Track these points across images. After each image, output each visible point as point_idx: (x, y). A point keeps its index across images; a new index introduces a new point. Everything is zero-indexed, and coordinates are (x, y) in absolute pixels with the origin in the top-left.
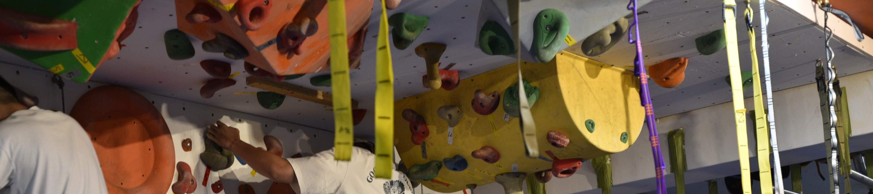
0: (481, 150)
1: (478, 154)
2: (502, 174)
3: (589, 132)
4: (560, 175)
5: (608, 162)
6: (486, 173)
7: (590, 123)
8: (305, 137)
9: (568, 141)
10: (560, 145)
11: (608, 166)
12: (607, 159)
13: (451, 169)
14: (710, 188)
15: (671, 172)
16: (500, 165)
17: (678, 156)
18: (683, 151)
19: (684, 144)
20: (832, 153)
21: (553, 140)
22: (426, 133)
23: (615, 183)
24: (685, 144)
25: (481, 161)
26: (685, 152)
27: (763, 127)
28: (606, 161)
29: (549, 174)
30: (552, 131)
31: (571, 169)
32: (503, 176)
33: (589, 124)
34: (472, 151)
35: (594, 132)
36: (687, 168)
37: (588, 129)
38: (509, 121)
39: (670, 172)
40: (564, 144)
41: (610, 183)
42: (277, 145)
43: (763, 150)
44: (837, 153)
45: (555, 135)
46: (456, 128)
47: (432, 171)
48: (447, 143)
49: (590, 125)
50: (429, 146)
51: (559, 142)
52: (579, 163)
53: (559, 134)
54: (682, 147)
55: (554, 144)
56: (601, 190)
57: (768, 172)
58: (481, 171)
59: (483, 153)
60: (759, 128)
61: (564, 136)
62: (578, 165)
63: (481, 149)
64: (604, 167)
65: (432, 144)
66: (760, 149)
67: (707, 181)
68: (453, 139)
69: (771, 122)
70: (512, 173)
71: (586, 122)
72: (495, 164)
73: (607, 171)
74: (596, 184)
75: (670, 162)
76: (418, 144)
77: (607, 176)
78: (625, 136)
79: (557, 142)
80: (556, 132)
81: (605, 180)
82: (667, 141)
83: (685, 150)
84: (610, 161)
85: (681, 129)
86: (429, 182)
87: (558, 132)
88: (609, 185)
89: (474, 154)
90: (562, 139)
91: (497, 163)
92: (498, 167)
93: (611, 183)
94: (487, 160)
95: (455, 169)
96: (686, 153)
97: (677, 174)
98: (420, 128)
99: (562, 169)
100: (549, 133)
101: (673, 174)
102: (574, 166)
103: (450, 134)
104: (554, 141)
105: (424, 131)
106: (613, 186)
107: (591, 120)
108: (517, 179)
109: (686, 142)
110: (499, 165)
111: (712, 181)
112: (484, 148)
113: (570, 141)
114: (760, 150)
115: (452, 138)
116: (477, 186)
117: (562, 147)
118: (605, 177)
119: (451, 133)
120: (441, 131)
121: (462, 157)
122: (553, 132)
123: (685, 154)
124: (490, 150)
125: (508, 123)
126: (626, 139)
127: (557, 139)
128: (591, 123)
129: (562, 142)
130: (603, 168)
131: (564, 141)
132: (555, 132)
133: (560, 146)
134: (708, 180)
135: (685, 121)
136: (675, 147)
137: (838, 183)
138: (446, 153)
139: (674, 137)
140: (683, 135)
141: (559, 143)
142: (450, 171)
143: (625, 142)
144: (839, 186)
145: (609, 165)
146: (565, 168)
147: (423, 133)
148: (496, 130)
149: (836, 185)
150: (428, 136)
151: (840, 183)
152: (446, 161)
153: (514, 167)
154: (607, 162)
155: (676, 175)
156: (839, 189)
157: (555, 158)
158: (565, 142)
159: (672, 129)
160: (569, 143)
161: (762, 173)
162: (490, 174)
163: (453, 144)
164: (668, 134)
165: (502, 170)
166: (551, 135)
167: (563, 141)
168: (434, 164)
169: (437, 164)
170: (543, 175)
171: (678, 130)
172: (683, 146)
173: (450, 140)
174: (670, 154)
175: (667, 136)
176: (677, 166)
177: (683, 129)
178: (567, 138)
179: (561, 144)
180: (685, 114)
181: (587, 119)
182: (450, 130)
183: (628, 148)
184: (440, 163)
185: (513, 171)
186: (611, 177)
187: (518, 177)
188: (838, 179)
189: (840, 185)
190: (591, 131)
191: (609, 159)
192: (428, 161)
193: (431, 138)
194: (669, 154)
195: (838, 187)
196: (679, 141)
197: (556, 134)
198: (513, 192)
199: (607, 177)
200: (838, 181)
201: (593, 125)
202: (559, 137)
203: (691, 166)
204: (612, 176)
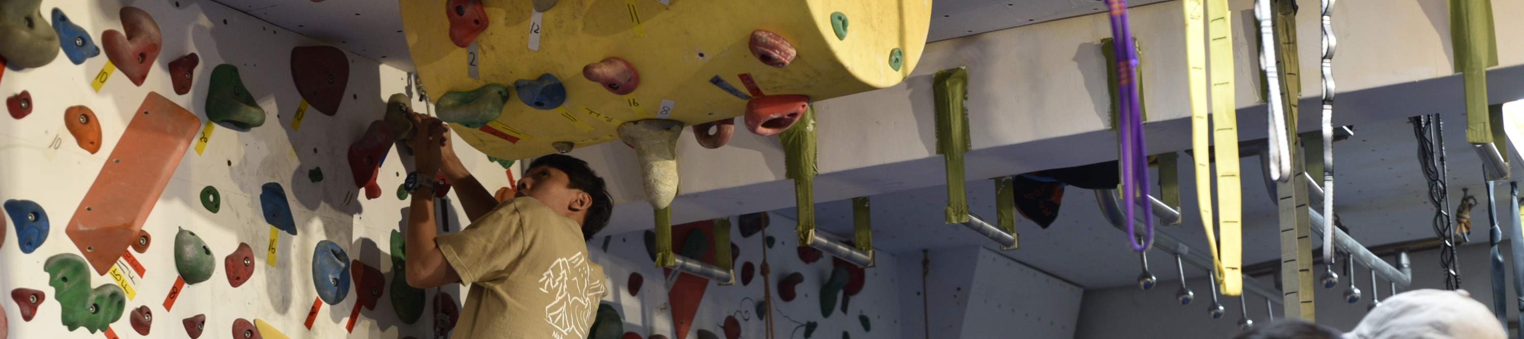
0: (602, 64)
1: (597, 71)
2: (636, 122)
3: (836, 38)
4: (761, 129)
5: (810, 128)
6: (602, 117)
7: (840, 18)
8: (204, 21)
9: (793, 52)
10: (779, 59)
11: (808, 135)
12: (809, 123)
13: (530, 104)
14: (999, 192)
15: (938, 152)
16: (636, 101)
17: (954, 120)
18: (964, 112)
19: (966, 99)
20: (1322, 109)
21: (763, 49)
22: (481, 24)
23: (821, 171)
24: (969, 98)
25: (599, 88)
26: (967, 114)
27: (1225, 38)
28: (806, 125)
29: (726, 130)
30: (760, 31)
31: (786, 117)
32: (636, 126)
33: (838, 20)
34: (585, 65)
35: (847, 39)
36: (970, 146)
37: (835, 31)
38: (671, 4)
39: (935, 153)
40: (786, 58)
41: (813, 169)
42: (151, 29)
43: (1223, 84)
44: (1332, 109)
45: (769, 39)
46: (550, 15)
47: (490, 106)
48: (527, 46)
49: (840, 23)
50: (484, 52)
51: (776, 53)
52: (804, 106)
53: (777, 37)
54: (962, 104)
55: (766, 59)
56: (792, 181)
57: (1231, 129)
58: (592, 112)
59: (608, 71)
60: (1214, 40)
61: (785, 42)
62: (801, 109)
63: (603, 61)
64: (801, 137)
65: (493, 48)
66: (1216, 83)
67: (995, 178)
68: (541, 37)
69: (1264, 20)
70: (658, 120)
71: (832, 16)
72: (626, 97)
73: (807, 145)
74: (783, 170)
75: (936, 133)
76: (463, 46)
77: (808, 155)
78: (898, 57)
79: (772, 52)
80: (769, 32)
81: (803, 162)
82: (932, 92)
83: (967, 110)
84: (814, 125)
85: (964, 68)
86: (477, 131)
87: (774, 34)
88: (810, 173)
89: (587, 72)
90: (784, 47)
91: (631, 96)
92: (631, 105)
93: (815, 170)
94: (612, 86)
95: (539, 104)
96: (970, 116)
97: (950, 155)
98: (469, 11)
99: (768, 116)
100: (757, 33)
101: (942, 156)
102: (792, 111)
103: (535, 28)
104: (766, 50)
105: (477, 18)
106: (817, 175)
107: (843, 15)
108: (666, 133)
109: (969, 96)
110: (634, 100)
111: (1004, 180)
112: (608, 60)
113: (797, 55)
114: (1215, 85)
115: (537, 36)
116: (575, 147)
117: (780, 65)
118: (802, 157)
119: (538, 26)
120: (516, 18)
121: (555, 79)
122: (764, 32)
123: (968, 118)
124: (621, 66)
125: (667, 9)
126: (899, 62)
127: (774, 48)
128: (843, 18)
129: (783, 54)
130: (799, 139)
131: (787, 52)
132: (766, 32)
133: (779, 61)
134: (995, 176)
135: (969, 52)
136: (949, 102)
137: (1333, 170)
138: (524, 71)
139: (948, 83)
140: (964, 79)
141: (776, 55)
142: (528, 107)
143: (897, 70)
144: (1333, 177)
145: (811, 133)
146: (773, 114)
147: (477, 22)
148: (639, 23)
149: (1326, 173)
150: (486, 31)
151: (1334, 171)
152: (519, 86)
153: (664, 107)
154: (808, 128)
155: (949, 159)
156: (1334, 183)
157: (755, 91)
158: (789, 54)
159: (943, 68)
160: (795, 59)
161: (1219, 131)
162: (610, 120)
163: (539, 50)
164: (934, 76)
165: (638, 113)
166: (760, 37)
167: (785, 53)
168: (494, 91)
169: (500, 93)
170: (713, 131)
171: (958, 69)
172: (964, 102)
173: (534, 41)
174: (937, 117)
175: (933, 82)
176: (952, 140)
177: (966, 67)
178: (792, 46)
179: (781, 57)
180: (971, 38)
181: (833, 11)
182: (537, 18)
183: (901, 81)
184: (507, 89)
185: (659, 116)
186: (815, 158)
187: (668, 129)
188: (1333, 161)
189: (1334, 174)
190: (840, 37)
191: (812, 122)
192: (479, 84)
193: (492, 34)
194: (935, 116)
195: (1330, 178)
196: (955, 91)
197: (771, 37)
198: (656, 161)
199: (806, 154)
200: (1333, 166)
201: (845, 24)
202: (777, 42)
203: (978, 143)
204: (816, 154)
